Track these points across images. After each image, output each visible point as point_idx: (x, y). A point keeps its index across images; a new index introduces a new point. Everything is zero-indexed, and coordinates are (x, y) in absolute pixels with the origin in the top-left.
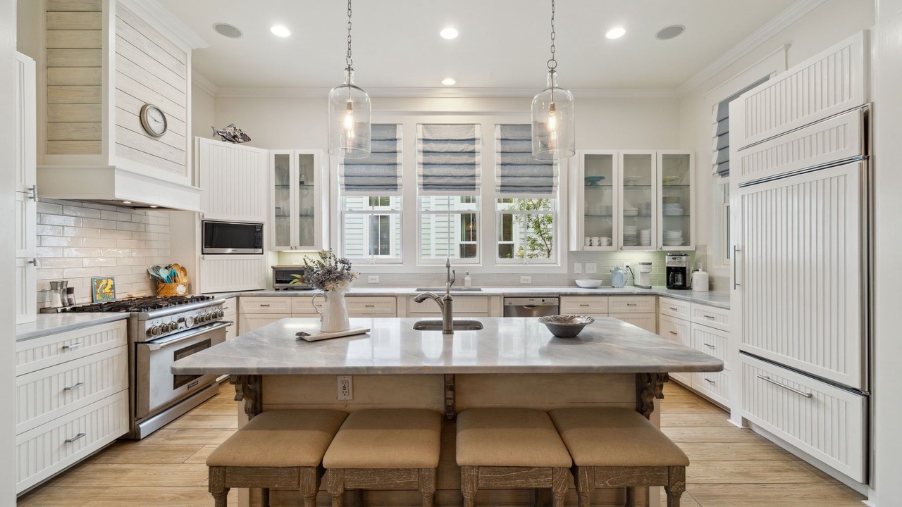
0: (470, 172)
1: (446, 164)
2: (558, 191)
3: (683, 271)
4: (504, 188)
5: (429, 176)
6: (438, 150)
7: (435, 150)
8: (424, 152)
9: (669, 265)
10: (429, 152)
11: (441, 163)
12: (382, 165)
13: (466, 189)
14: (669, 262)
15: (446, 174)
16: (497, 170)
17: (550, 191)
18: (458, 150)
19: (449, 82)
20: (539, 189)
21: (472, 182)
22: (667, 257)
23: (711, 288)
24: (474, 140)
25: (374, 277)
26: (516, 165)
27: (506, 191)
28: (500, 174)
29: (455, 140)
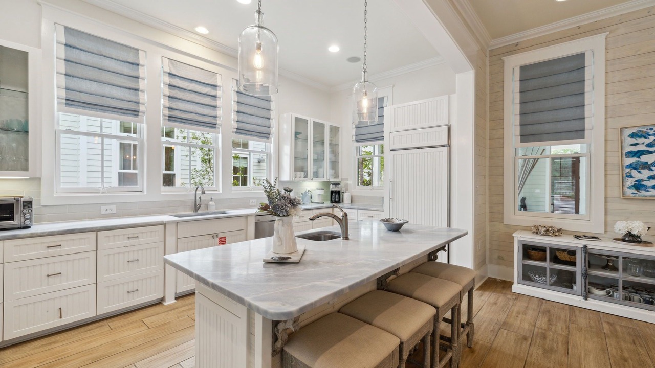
0: (212, 113)
1: (191, 102)
2: (273, 139)
3: (339, 192)
4: (239, 131)
5: (174, 109)
6: (185, 88)
7: (181, 86)
8: (170, 85)
9: (333, 190)
10: (174, 86)
11: (187, 99)
12: (120, 87)
13: (208, 126)
14: (332, 188)
15: (191, 111)
16: (233, 116)
17: (268, 138)
18: (203, 92)
19: (202, 30)
20: (262, 135)
21: (214, 121)
22: (331, 185)
23: (352, 202)
24: (216, 86)
25: (108, 207)
26: (247, 114)
27: (240, 133)
28: (236, 120)
29: (200, 82)
